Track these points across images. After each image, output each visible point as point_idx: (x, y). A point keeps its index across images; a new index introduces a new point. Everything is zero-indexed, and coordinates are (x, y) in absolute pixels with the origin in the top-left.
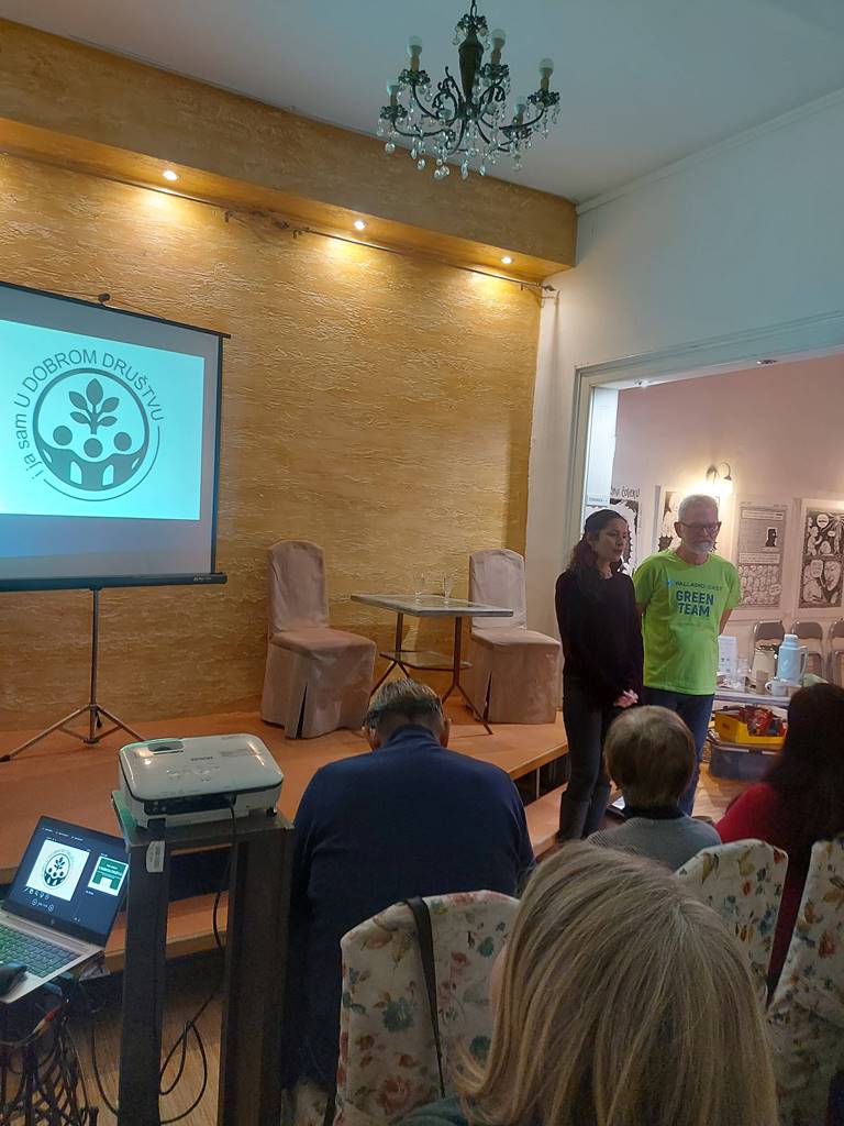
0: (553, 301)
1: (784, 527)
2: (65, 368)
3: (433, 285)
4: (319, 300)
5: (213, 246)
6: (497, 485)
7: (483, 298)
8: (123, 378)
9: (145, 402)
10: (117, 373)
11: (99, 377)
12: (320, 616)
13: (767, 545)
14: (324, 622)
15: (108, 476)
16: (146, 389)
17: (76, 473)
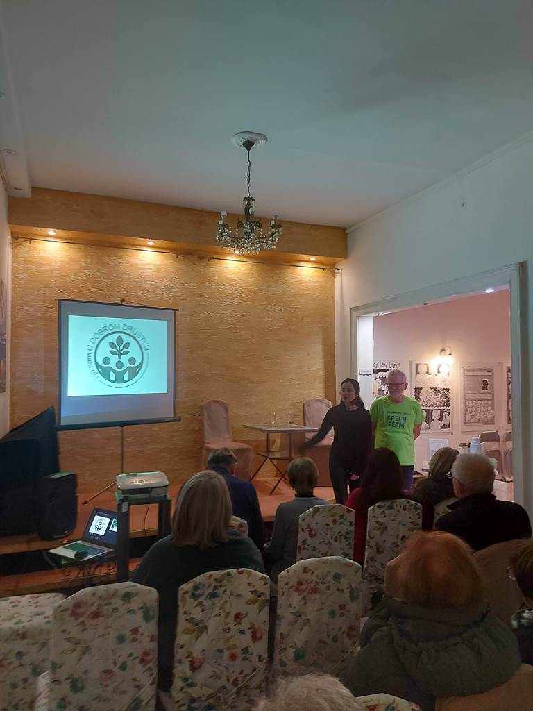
0: (340, 274)
1: (493, 378)
2: (107, 332)
3: (277, 274)
4: (221, 287)
5: (171, 269)
6: (318, 367)
7: (304, 277)
8: (132, 334)
9: (141, 343)
10: (129, 332)
11: (121, 335)
12: (227, 436)
13: (483, 389)
14: (229, 438)
15: (126, 377)
16: (142, 337)
17: (113, 377)
